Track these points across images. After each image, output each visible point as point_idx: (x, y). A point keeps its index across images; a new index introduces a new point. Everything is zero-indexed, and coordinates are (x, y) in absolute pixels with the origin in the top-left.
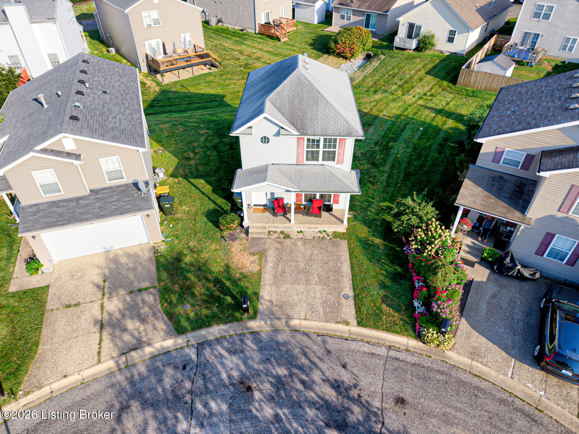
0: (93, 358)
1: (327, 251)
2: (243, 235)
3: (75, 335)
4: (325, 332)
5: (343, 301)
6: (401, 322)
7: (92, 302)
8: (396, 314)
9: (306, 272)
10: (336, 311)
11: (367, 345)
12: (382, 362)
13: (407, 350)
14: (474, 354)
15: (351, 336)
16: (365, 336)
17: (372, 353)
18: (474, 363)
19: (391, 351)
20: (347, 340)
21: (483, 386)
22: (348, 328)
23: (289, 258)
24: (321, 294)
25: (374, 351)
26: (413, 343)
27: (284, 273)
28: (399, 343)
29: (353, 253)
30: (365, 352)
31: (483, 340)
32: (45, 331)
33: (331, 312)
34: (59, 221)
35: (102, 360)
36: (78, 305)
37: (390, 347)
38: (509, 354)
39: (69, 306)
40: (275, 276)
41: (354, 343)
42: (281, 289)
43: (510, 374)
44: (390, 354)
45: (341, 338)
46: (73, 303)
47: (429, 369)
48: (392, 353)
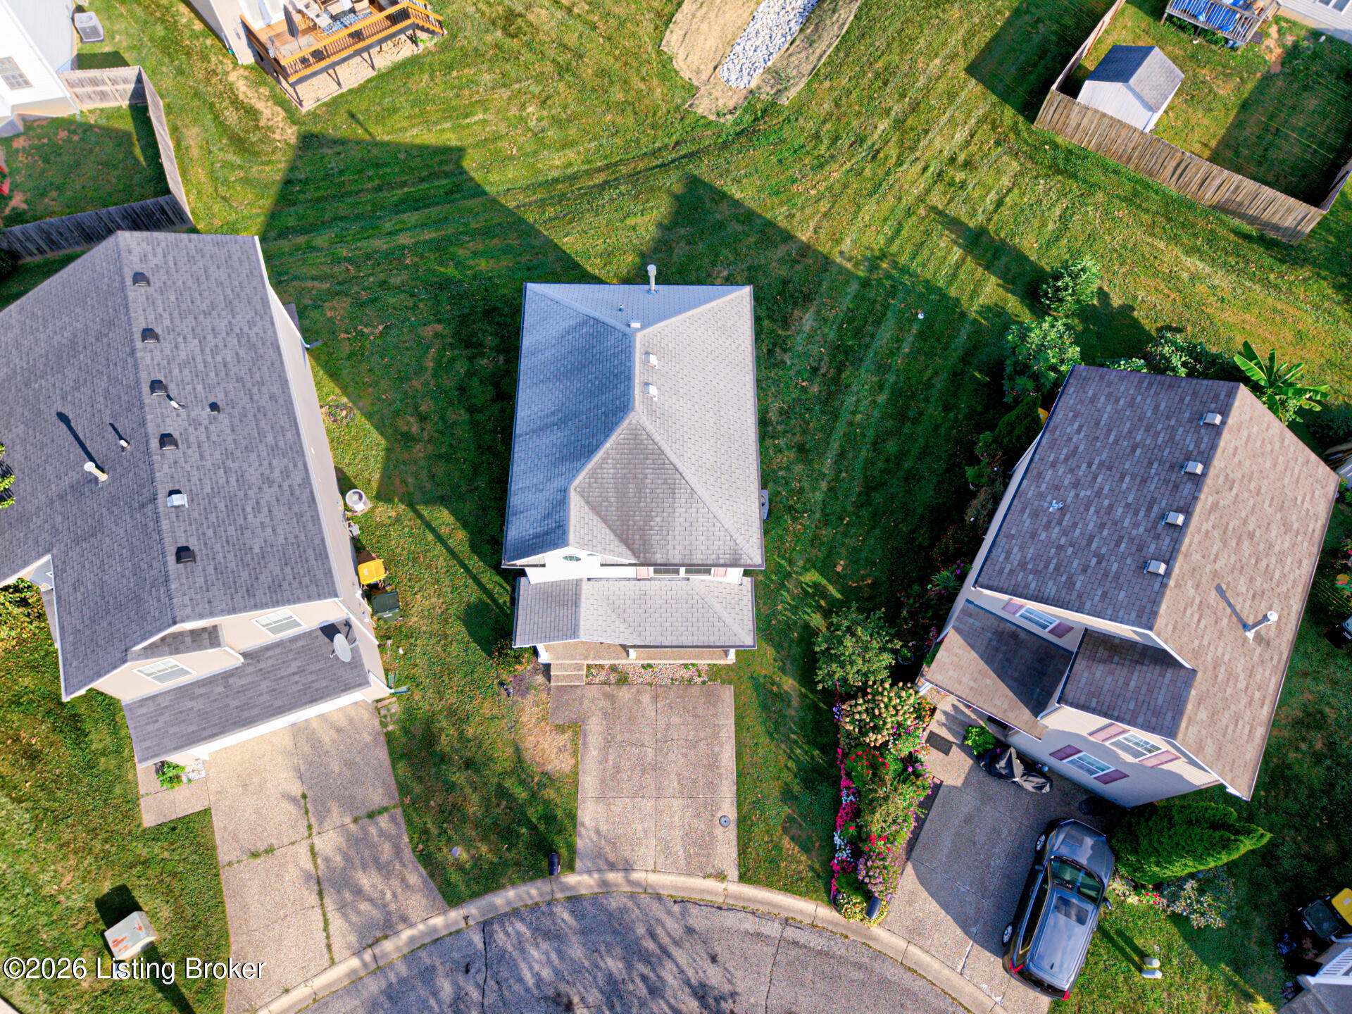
0: (321, 956)
1: (696, 716)
2: (540, 679)
3: (281, 913)
4: (686, 895)
5: (719, 831)
6: (810, 874)
7: (292, 843)
8: (804, 858)
9: (657, 768)
10: (705, 852)
11: (750, 917)
12: (771, 950)
13: (813, 926)
14: (915, 933)
15: (728, 901)
16: (750, 900)
17: (758, 934)
18: (912, 948)
19: (788, 928)
20: (720, 908)
21: (916, 988)
22: (724, 885)
23: (627, 735)
24: (682, 818)
25: (762, 929)
26: (825, 912)
27: (618, 772)
28: (801, 912)
29: (743, 718)
30: (747, 932)
31: (933, 906)
32: (231, 908)
33: (698, 855)
34: (204, 729)
35: (336, 960)
36: (270, 850)
37: (787, 920)
38: (967, 932)
39: (255, 855)
40: (603, 781)
41: (731, 914)
42: (613, 808)
43: (960, 967)
44: (785, 935)
45: (710, 905)
46: (262, 847)
47: (842, 960)
48: (790, 933)
